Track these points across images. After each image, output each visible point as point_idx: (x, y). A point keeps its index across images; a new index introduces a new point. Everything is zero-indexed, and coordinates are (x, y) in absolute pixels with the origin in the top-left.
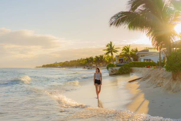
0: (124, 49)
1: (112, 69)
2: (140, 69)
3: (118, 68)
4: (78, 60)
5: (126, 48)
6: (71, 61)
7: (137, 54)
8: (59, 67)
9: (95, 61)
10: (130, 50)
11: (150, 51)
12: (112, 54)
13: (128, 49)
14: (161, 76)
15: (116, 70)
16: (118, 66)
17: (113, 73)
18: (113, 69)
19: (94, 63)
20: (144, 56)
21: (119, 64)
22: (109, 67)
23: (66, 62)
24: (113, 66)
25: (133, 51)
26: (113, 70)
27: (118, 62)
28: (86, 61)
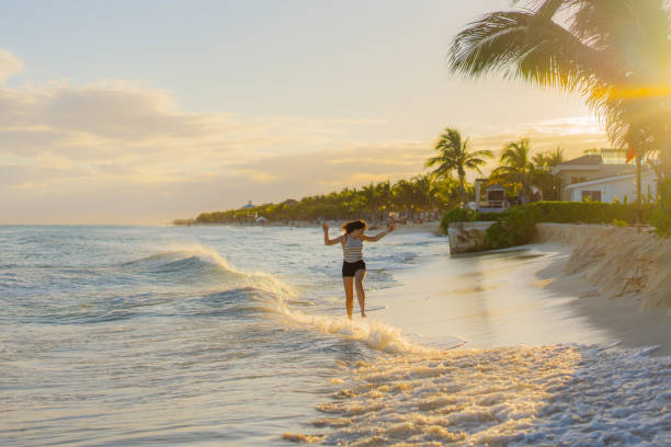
0: (508, 154)
1: (461, 227)
2: (567, 228)
3: (483, 226)
4: (334, 194)
5: (513, 149)
6: (307, 202)
7: (556, 170)
8: (262, 223)
9: (395, 201)
10: (530, 157)
11: (606, 160)
12: (462, 173)
13: (522, 152)
14: (640, 253)
15: (476, 231)
16: (483, 218)
17: (465, 245)
18: (467, 229)
19: (393, 205)
20: (583, 180)
21: (486, 211)
22: (452, 221)
23: (289, 201)
24: (464, 217)
25: (540, 160)
26: (467, 233)
27: (484, 203)
28: (363, 198)
